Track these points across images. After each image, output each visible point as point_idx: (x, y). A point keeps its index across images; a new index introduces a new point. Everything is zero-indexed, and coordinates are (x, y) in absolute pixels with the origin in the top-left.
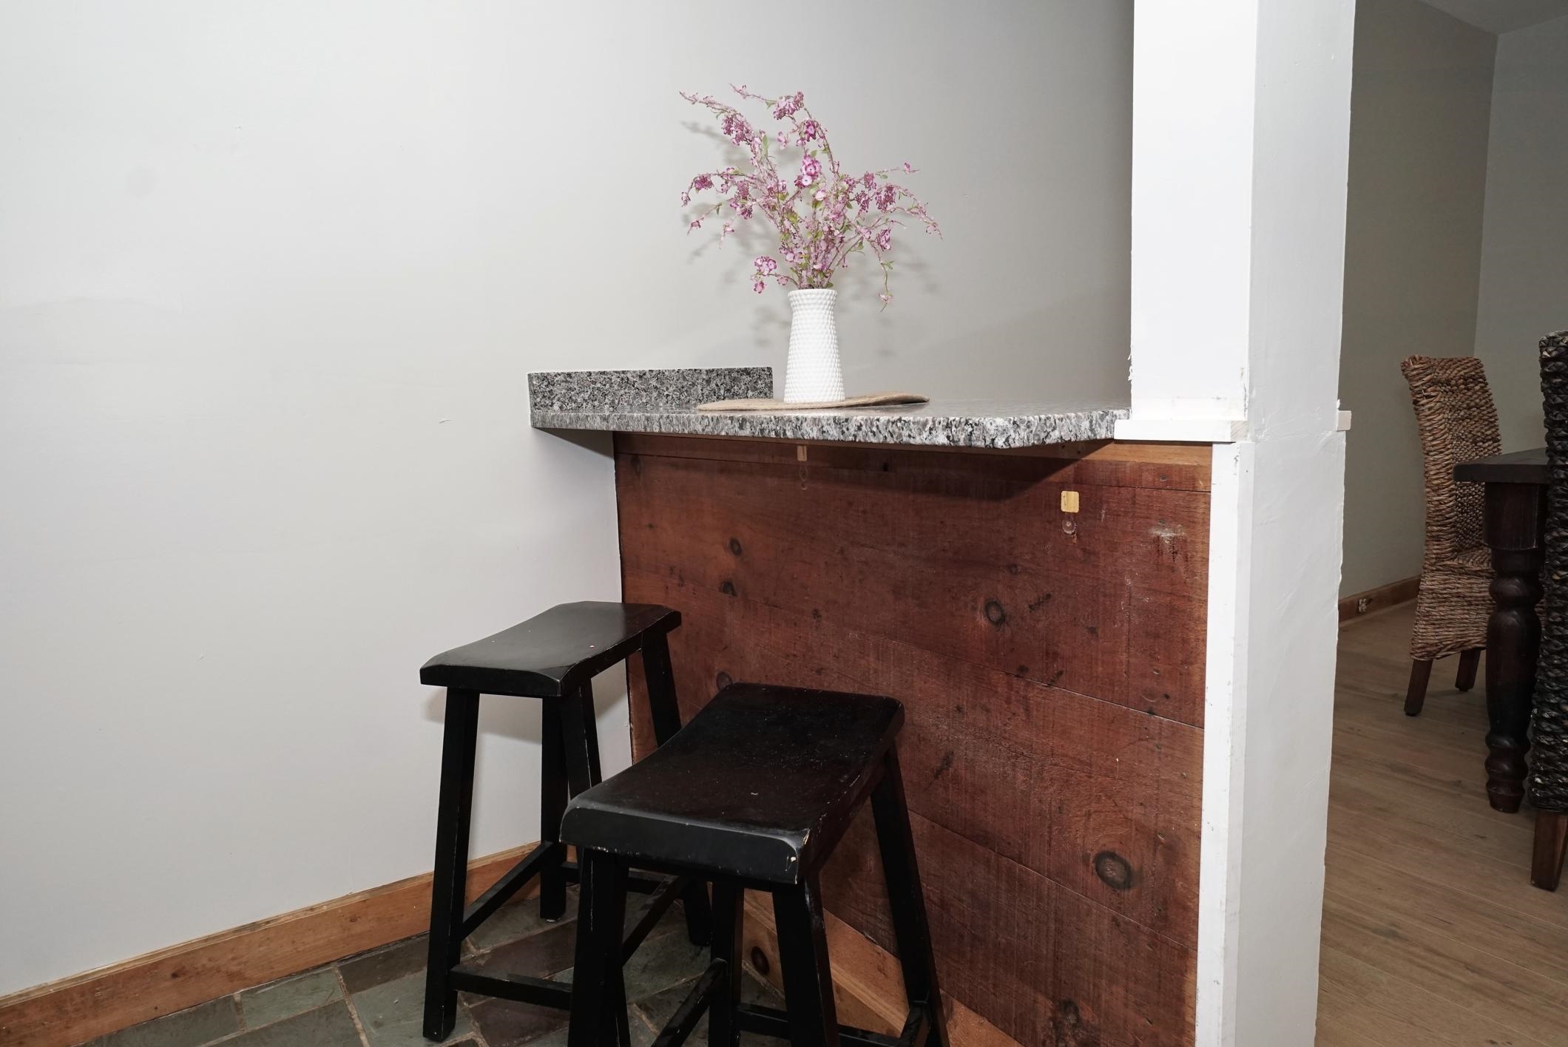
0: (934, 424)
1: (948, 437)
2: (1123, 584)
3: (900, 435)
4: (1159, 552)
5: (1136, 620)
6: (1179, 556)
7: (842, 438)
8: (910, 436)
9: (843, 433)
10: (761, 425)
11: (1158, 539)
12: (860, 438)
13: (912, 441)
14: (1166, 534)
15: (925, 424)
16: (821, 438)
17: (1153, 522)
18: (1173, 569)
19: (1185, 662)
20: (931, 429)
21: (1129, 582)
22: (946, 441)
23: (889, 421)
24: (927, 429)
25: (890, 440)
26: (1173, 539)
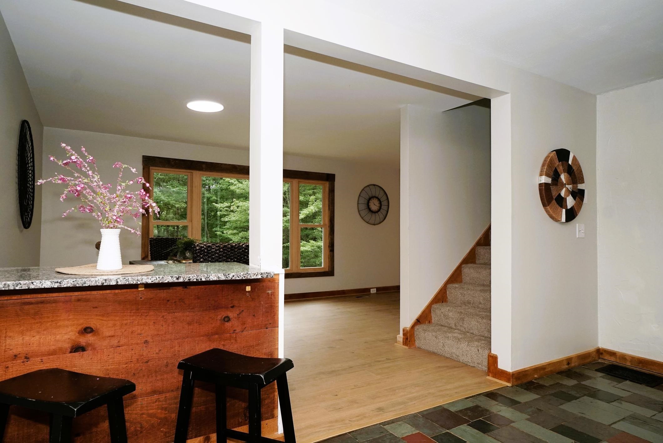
0: (258, 273)
1: (261, 276)
2: (261, 304)
3: (247, 277)
4: (269, 295)
5: (264, 310)
6: (272, 296)
7: (226, 279)
8: (250, 277)
9: (227, 278)
10: (189, 278)
11: (268, 293)
12: (234, 278)
13: (251, 278)
14: (270, 292)
15: (255, 274)
16: (218, 279)
17: (267, 290)
18: (271, 298)
19: (274, 316)
20: (257, 275)
21: (262, 303)
22: (261, 277)
23: (244, 274)
24: (256, 275)
25: (244, 278)
26: (271, 292)
